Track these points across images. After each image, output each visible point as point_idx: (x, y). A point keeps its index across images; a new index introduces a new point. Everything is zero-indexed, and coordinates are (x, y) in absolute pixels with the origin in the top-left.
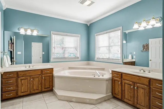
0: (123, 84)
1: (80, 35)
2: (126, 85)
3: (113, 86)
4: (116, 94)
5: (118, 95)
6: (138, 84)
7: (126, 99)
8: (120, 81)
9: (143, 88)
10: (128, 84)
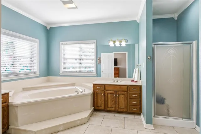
0: (106, 95)
1: (38, 40)
2: (109, 95)
3: (96, 99)
4: (98, 106)
5: (101, 107)
6: (119, 92)
7: (109, 107)
8: (103, 93)
9: (123, 94)
10: (111, 94)
